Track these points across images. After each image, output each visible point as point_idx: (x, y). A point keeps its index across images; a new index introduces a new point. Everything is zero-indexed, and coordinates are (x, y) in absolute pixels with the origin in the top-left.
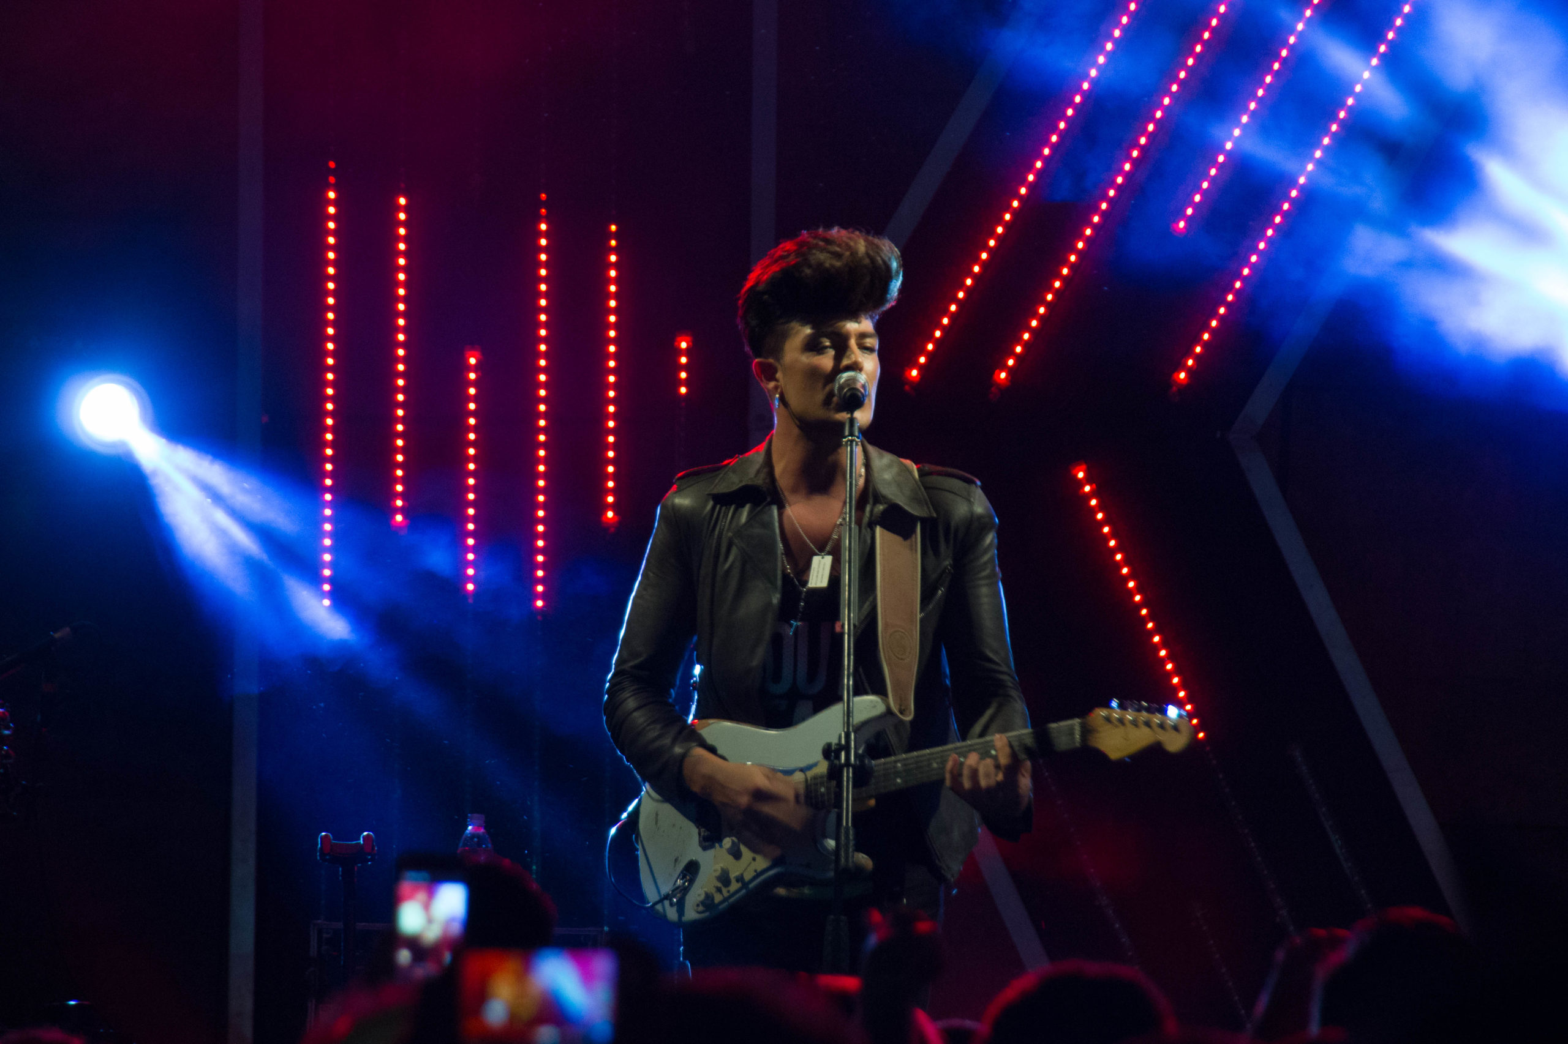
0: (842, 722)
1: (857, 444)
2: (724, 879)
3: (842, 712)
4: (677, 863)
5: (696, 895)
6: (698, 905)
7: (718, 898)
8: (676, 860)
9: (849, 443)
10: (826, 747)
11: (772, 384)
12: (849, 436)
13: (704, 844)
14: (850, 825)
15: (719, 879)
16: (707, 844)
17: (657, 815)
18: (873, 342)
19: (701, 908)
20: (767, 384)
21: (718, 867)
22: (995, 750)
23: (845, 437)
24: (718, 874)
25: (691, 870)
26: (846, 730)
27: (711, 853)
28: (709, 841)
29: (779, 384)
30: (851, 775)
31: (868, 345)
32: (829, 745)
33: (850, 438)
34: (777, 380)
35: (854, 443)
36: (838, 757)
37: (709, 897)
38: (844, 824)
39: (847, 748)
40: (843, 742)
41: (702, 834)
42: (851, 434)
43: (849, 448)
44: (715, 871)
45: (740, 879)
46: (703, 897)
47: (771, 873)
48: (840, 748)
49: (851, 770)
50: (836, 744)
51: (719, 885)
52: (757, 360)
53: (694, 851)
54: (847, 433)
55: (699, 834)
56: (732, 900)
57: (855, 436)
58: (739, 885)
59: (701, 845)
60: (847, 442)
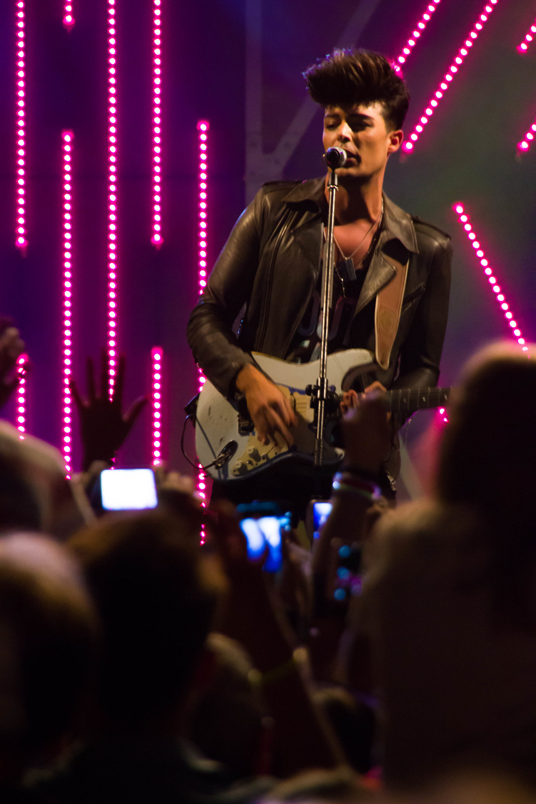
0: (319, 371)
2: (255, 455)
3: (319, 365)
4: (222, 441)
5: (235, 463)
6: (235, 471)
7: (250, 467)
8: (221, 440)
9: (331, 189)
10: (308, 388)
13: (241, 431)
14: (321, 438)
15: (252, 455)
16: (244, 432)
17: (210, 409)
19: (237, 473)
21: (252, 447)
22: (448, 396)
23: (329, 186)
24: (251, 452)
25: (232, 447)
26: (321, 376)
27: (246, 438)
28: (246, 430)
30: (323, 406)
32: (310, 386)
35: (334, 190)
36: (316, 394)
37: (244, 466)
38: (318, 437)
39: (322, 388)
40: (319, 384)
41: (241, 426)
42: (333, 183)
43: (331, 193)
44: (249, 450)
45: (266, 457)
46: (239, 466)
47: (290, 455)
48: (317, 387)
49: (323, 402)
50: (315, 386)
51: (252, 459)
53: (234, 435)
54: (330, 183)
55: (239, 425)
56: (260, 469)
58: (265, 461)
59: (240, 432)
60: (329, 189)
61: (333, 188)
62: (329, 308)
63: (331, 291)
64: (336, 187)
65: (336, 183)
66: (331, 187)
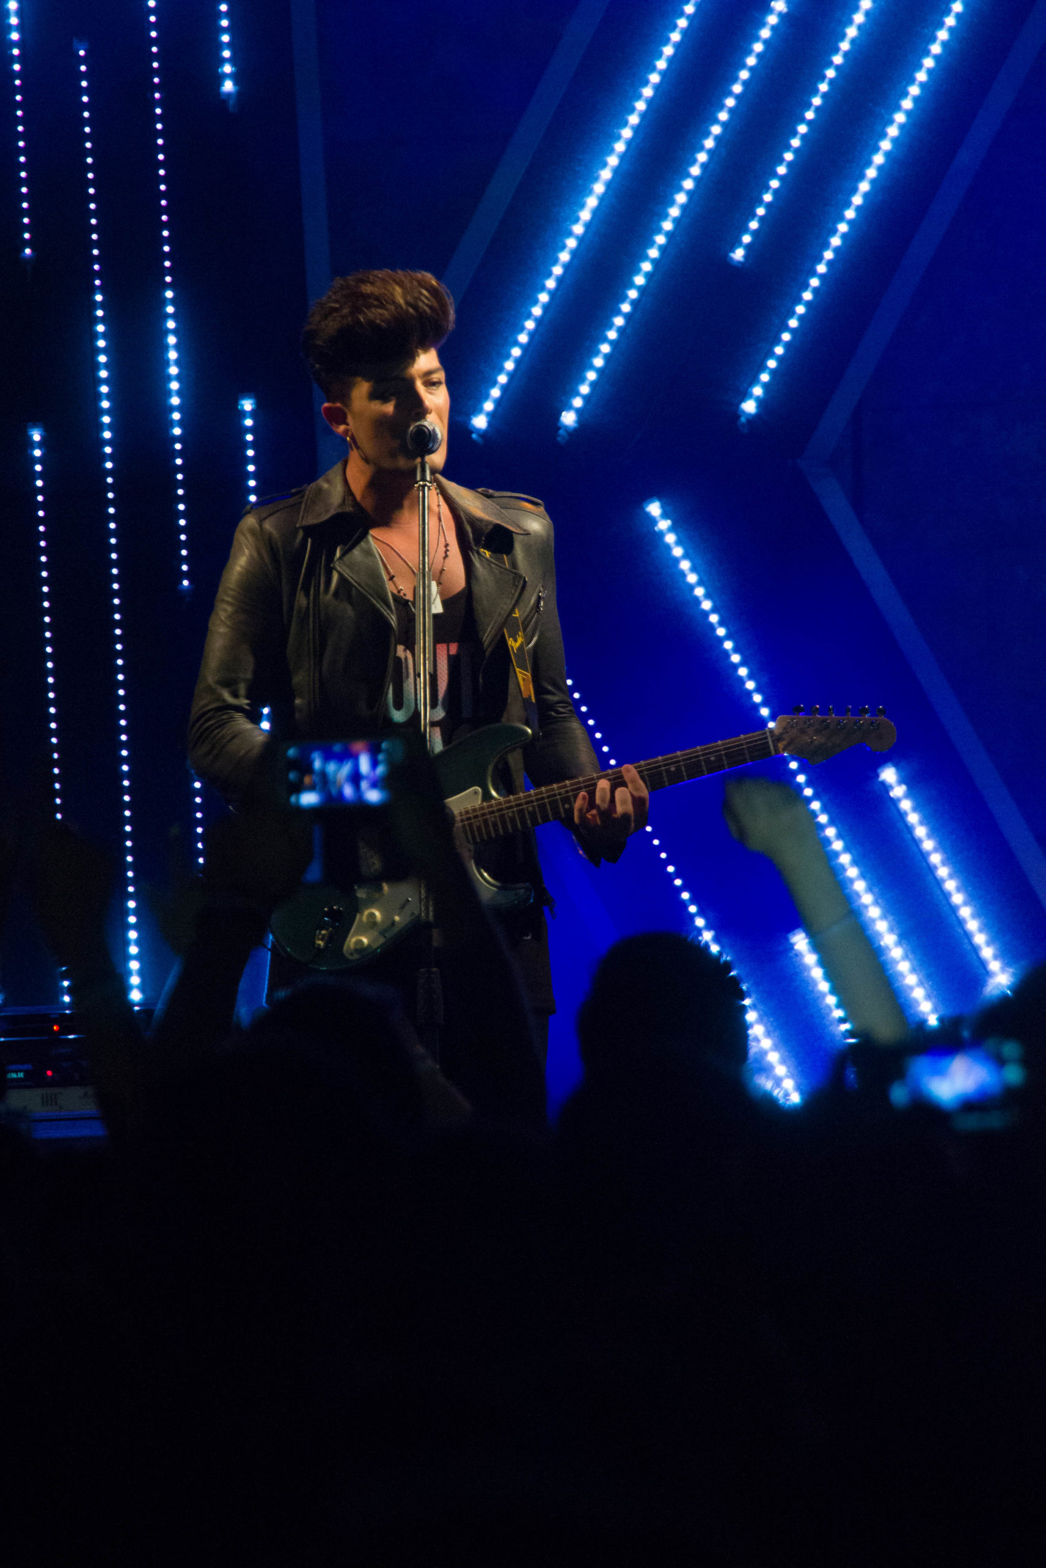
1: (429, 489)
9: (421, 488)
11: (342, 428)
12: (420, 481)
18: (440, 376)
20: (337, 428)
23: (417, 483)
29: (349, 427)
31: (435, 380)
33: (421, 483)
34: (347, 424)
35: (426, 488)
42: (423, 479)
43: (421, 493)
52: (326, 405)
54: (418, 478)
57: (426, 481)
60: (418, 487)
61: (424, 486)
62: (430, 674)
63: (430, 647)
64: (428, 484)
65: (428, 478)
66: (420, 485)
